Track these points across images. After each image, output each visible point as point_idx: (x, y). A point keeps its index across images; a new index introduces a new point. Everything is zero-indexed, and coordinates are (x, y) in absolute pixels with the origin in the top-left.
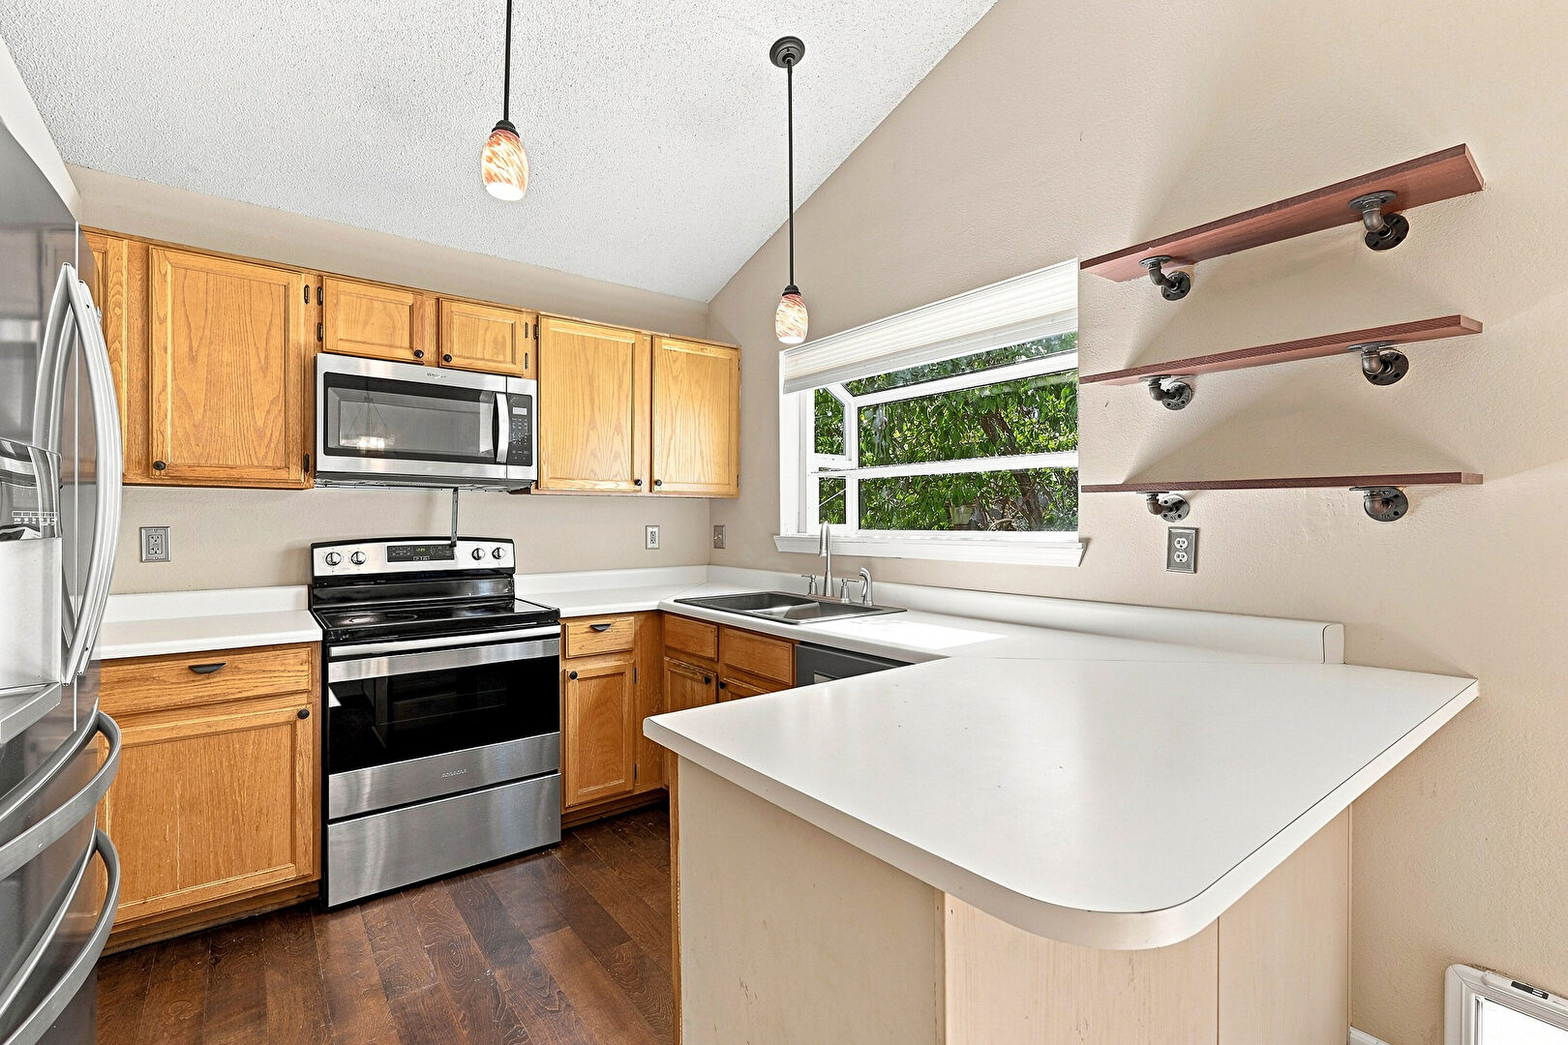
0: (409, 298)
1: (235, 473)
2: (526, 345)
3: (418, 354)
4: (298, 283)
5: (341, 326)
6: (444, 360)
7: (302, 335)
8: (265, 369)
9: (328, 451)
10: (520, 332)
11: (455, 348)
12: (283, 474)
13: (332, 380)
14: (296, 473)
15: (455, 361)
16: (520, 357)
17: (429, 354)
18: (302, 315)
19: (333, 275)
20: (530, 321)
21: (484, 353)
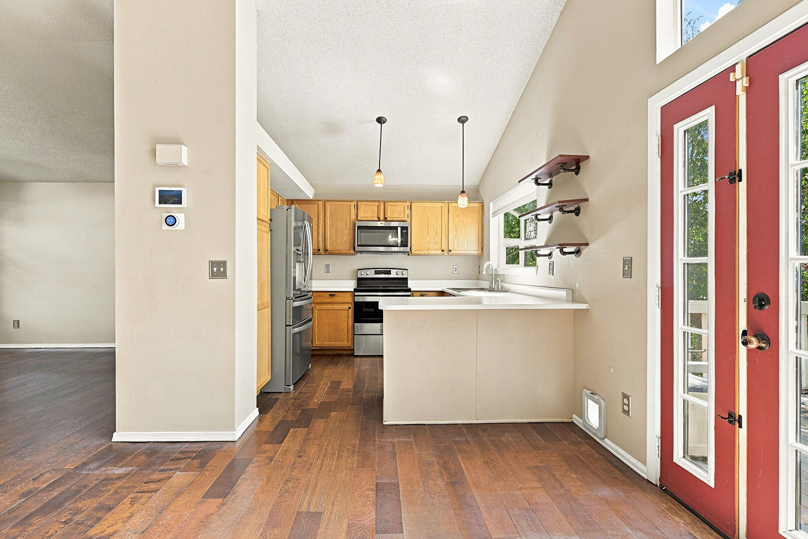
0: (377, 204)
1: (340, 252)
2: (408, 212)
3: (379, 218)
4: (353, 204)
5: (361, 214)
6: (385, 219)
7: (353, 217)
8: (346, 226)
9: (358, 246)
10: (406, 208)
11: (389, 216)
12: (349, 252)
13: (359, 227)
14: (352, 252)
15: (388, 219)
16: (406, 215)
17: (382, 218)
18: (353, 211)
19: (360, 201)
20: (409, 204)
21: (396, 216)
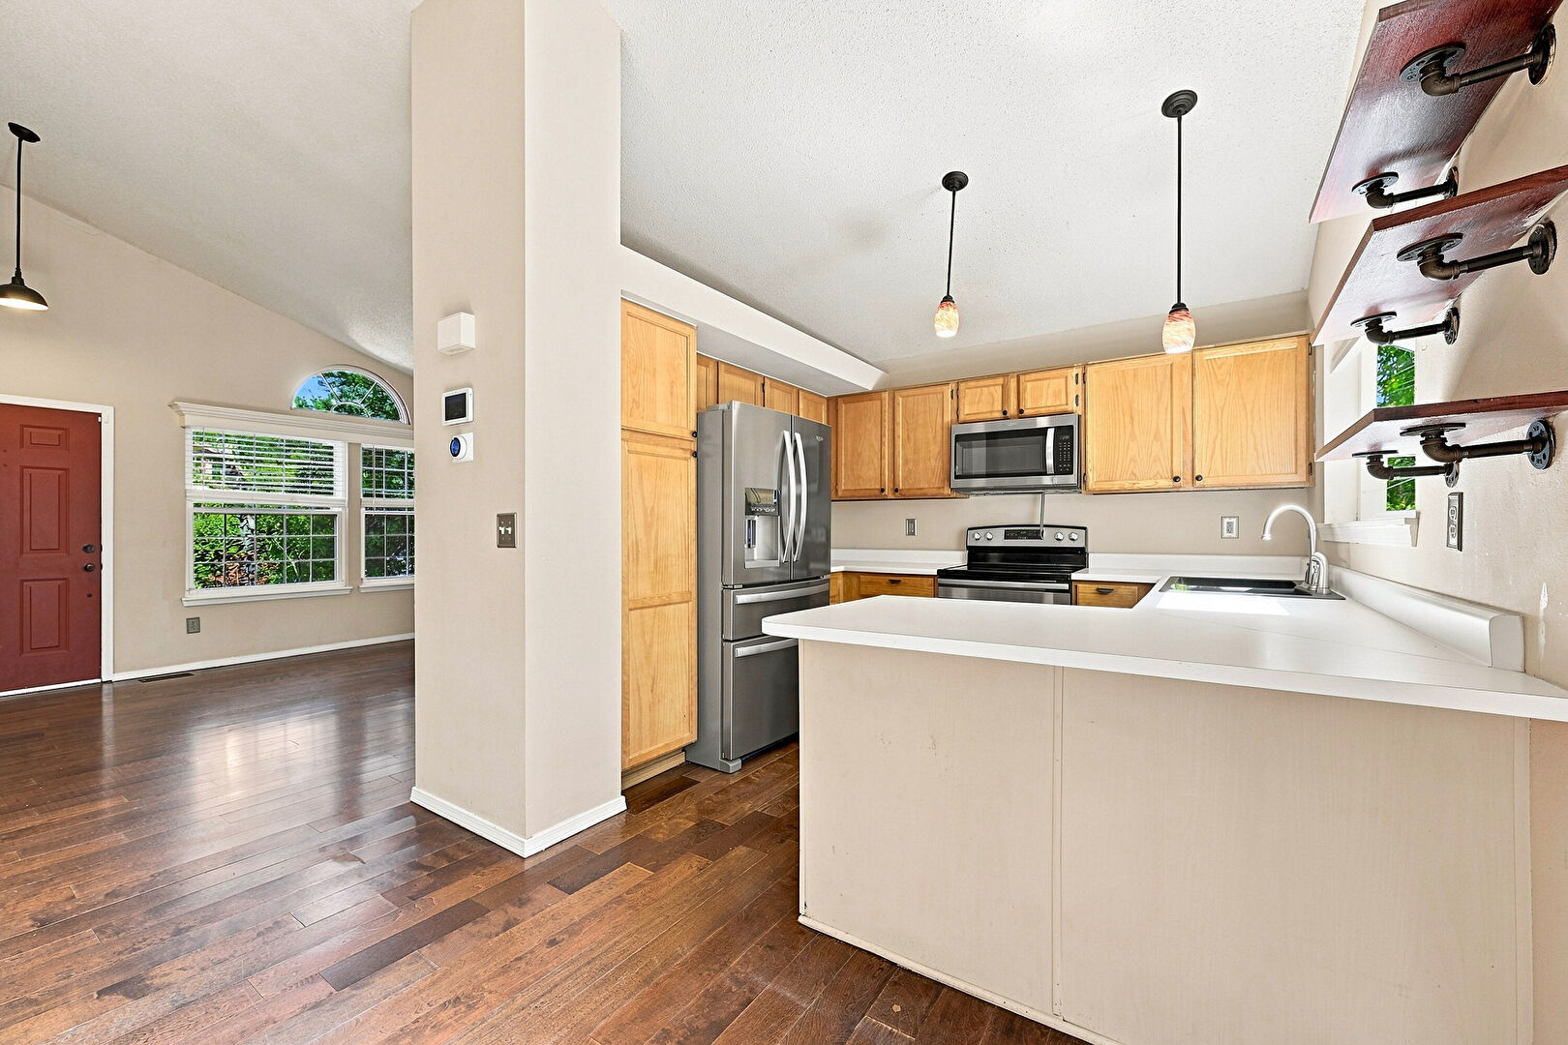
1: (923, 491)
2: (1074, 389)
3: (1005, 413)
4: (948, 390)
5: (967, 407)
6: (1020, 414)
7: (948, 418)
9: (957, 477)
10: (1073, 381)
12: (940, 491)
13: (959, 438)
14: (947, 491)
15: (1026, 412)
16: (1072, 398)
17: (1012, 410)
18: (950, 406)
19: (965, 380)
20: (1080, 371)
21: (1048, 402)
